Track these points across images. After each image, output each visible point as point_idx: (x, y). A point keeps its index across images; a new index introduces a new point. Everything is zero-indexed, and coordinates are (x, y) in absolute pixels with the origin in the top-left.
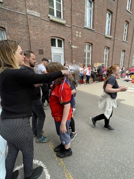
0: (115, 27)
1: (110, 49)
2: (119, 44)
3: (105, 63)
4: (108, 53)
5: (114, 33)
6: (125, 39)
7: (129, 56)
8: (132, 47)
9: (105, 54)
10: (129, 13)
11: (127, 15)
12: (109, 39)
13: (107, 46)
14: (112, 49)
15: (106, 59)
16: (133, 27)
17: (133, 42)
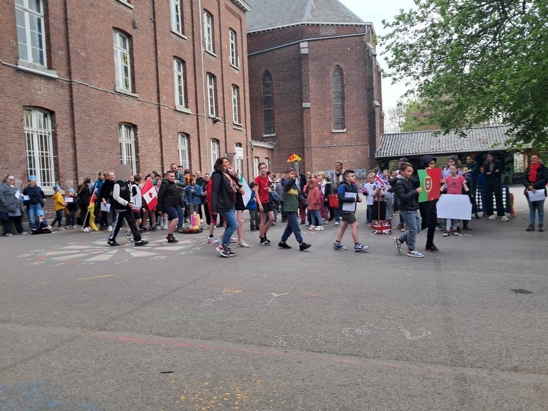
1: (57, 116)
2: (100, 102)
3: (43, 167)
4: (50, 130)
5: (65, 62)
6: (127, 86)
7: (158, 144)
8: (162, 115)
9: (33, 131)
10: (122, 6)
11: (116, 11)
12: (43, 81)
13: (40, 105)
14: (67, 115)
15: (44, 152)
16: (152, 50)
17: (163, 98)
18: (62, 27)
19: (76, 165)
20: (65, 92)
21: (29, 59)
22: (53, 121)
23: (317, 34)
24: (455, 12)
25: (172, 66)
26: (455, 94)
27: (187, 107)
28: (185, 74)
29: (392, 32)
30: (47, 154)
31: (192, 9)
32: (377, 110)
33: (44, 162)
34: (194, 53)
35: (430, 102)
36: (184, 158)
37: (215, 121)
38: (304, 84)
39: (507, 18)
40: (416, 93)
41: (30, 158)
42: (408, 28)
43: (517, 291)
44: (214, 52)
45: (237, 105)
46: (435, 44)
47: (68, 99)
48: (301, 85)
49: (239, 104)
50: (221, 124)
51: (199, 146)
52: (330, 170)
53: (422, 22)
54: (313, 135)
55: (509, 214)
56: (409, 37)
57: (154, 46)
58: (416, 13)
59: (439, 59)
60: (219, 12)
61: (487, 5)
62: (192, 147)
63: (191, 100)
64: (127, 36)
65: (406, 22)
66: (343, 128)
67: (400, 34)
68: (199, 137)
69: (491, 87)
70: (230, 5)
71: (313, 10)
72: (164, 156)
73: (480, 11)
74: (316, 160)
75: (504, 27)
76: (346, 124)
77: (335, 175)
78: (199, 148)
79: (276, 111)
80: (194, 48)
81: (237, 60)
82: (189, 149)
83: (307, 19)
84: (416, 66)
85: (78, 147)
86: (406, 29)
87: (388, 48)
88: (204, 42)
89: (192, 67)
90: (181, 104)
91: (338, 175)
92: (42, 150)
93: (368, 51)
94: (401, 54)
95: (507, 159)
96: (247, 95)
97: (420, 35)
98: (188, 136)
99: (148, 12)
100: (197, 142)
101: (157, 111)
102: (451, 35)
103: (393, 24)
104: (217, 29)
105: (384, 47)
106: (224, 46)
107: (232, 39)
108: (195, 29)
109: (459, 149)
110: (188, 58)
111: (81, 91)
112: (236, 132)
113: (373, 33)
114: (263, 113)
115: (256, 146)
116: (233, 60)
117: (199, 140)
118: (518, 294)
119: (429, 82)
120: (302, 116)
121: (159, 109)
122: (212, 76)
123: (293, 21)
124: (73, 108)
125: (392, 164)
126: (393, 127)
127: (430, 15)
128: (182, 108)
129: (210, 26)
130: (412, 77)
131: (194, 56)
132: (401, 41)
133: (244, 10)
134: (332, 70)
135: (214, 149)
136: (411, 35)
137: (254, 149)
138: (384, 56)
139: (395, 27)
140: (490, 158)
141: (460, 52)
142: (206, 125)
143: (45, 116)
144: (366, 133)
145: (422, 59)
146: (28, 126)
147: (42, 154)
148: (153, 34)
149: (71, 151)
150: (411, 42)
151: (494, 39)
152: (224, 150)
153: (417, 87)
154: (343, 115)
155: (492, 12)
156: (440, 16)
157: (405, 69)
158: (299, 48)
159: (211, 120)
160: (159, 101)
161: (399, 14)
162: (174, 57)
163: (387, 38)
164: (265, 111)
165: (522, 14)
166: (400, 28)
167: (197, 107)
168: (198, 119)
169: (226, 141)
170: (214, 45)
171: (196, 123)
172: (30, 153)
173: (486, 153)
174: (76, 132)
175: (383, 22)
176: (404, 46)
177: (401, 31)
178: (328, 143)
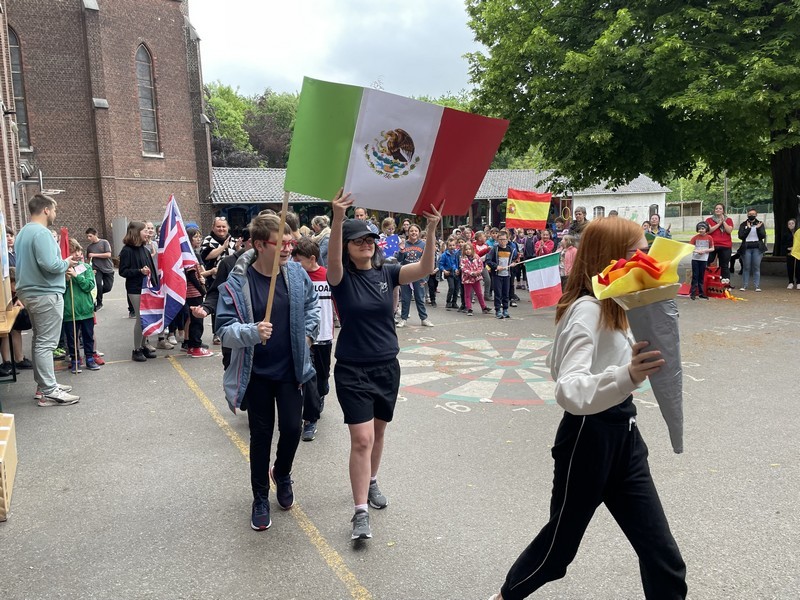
32: (207, 128)
38: (92, 63)
54: (116, 157)
66: (158, 152)
76: (163, 146)
79: (32, 105)
93: (189, 30)
120: (93, 121)
134: (136, 50)
144: (191, 164)
154: (157, 128)
178: (137, 173)
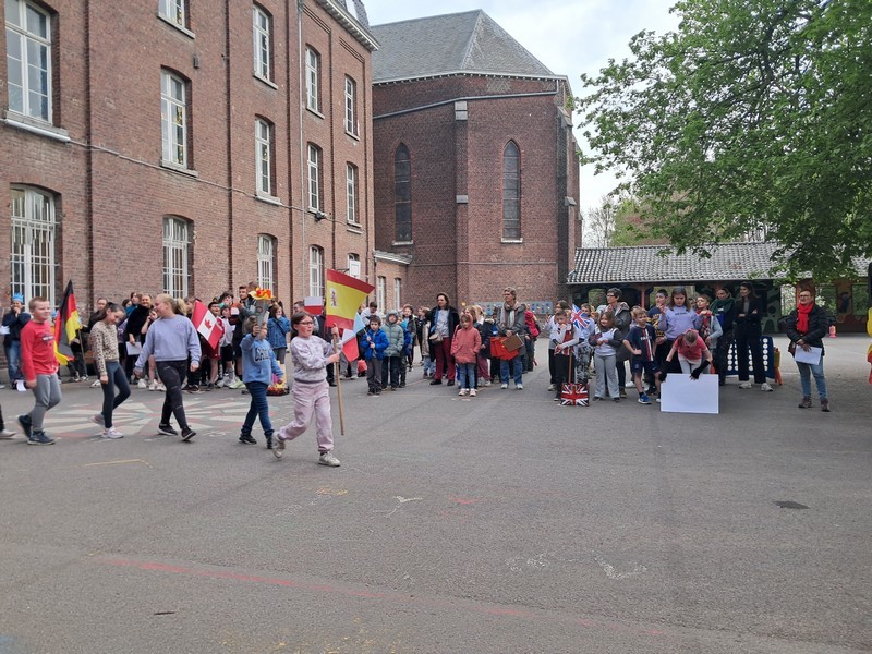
0: (88, 88)
1: (65, 200)
2: (135, 181)
3: (38, 281)
4: (53, 221)
5: (81, 117)
6: (180, 158)
7: (225, 250)
8: (233, 205)
9: (25, 224)
10: (176, 34)
11: (167, 41)
12: (44, 144)
13: (37, 183)
14: (80, 201)
15: (41, 257)
16: (223, 103)
17: (237, 179)
18: (80, 62)
19: (91, 279)
20: (80, 163)
21: (25, 111)
22: (59, 209)
23: (482, 91)
24: (693, 67)
25: (253, 130)
26: (692, 192)
27: (274, 194)
28: (273, 143)
29: (596, 93)
30: (44, 261)
31: (288, 42)
32: (571, 211)
33: (39, 273)
34: (288, 110)
35: (654, 202)
36: (266, 273)
37: (318, 218)
38: (459, 166)
39: (772, 78)
40: (632, 189)
41: (17, 265)
42: (622, 87)
43: (783, 505)
44: (320, 110)
45: (353, 194)
46: (661, 114)
47: (83, 174)
48: (455, 168)
49: (357, 193)
50: (326, 224)
51: (291, 255)
52: (497, 300)
53: (643, 79)
54: (471, 245)
55: (773, 380)
56: (623, 102)
57: (225, 97)
58: (633, 66)
59: (669, 137)
60: (330, 49)
61: (743, 59)
62: (279, 257)
63: (282, 184)
64: (183, 80)
65: (617, 79)
66: (518, 237)
67: (610, 98)
68: (291, 242)
69: (748, 183)
70: (347, 38)
71: (476, 53)
72: (234, 270)
73: (732, 67)
74: (474, 285)
75: (768, 92)
76: (523, 231)
77: (503, 310)
78: (291, 260)
79: (415, 206)
80: (288, 103)
81: (355, 124)
82: (275, 260)
83: (467, 66)
84: (633, 147)
85: (95, 252)
86: (617, 90)
87: (590, 117)
88: (305, 95)
89: (285, 133)
90: (265, 189)
91: (508, 311)
92: (37, 254)
93: (560, 119)
94: (611, 128)
95: (770, 294)
96: (371, 180)
97: (639, 100)
98: (274, 239)
99: (219, 46)
100: (287, 250)
101: (226, 199)
102: (686, 103)
103: (598, 82)
104: (325, 76)
105: (583, 116)
106: (337, 102)
107: (349, 92)
108: (291, 74)
109: (698, 276)
110: (279, 119)
111: (106, 162)
112: (350, 236)
113: (568, 92)
114: (394, 210)
115: (381, 260)
116: (349, 124)
117: (291, 247)
118: (786, 509)
119: (653, 172)
120: (455, 215)
121: (230, 196)
122: (316, 148)
123: (444, 68)
124: (90, 190)
125: (593, 295)
126: (595, 238)
127: (655, 70)
128: (266, 196)
129: (315, 71)
130: (626, 164)
131: (288, 115)
132: (610, 108)
133: (369, 48)
134: (503, 146)
135: (315, 260)
136: (625, 99)
137: (379, 264)
138: (584, 130)
139: (601, 86)
140: (744, 291)
141: (700, 128)
142: (305, 225)
143: (46, 200)
144: (553, 246)
145: (642, 135)
146: (17, 214)
147: (37, 260)
148: (225, 79)
149: (84, 257)
150: (627, 109)
151: (752, 112)
152: (331, 263)
153: (634, 180)
154: (519, 217)
155: (750, 68)
156: (669, 72)
157: (616, 150)
158: (453, 111)
159: (312, 217)
160: (230, 183)
161: (607, 66)
162: (256, 115)
163: (589, 101)
164: (397, 205)
165: (794, 73)
166: (610, 87)
167: (290, 196)
168: (291, 214)
169: (334, 251)
170: (320, 100)
171: (288, 221)
172: (17, 258)
173: (739, 283)
174: (94, 228)
175: (584, 77)
176: (615, 115)
177: (609, 92)
178: (494, 258)
